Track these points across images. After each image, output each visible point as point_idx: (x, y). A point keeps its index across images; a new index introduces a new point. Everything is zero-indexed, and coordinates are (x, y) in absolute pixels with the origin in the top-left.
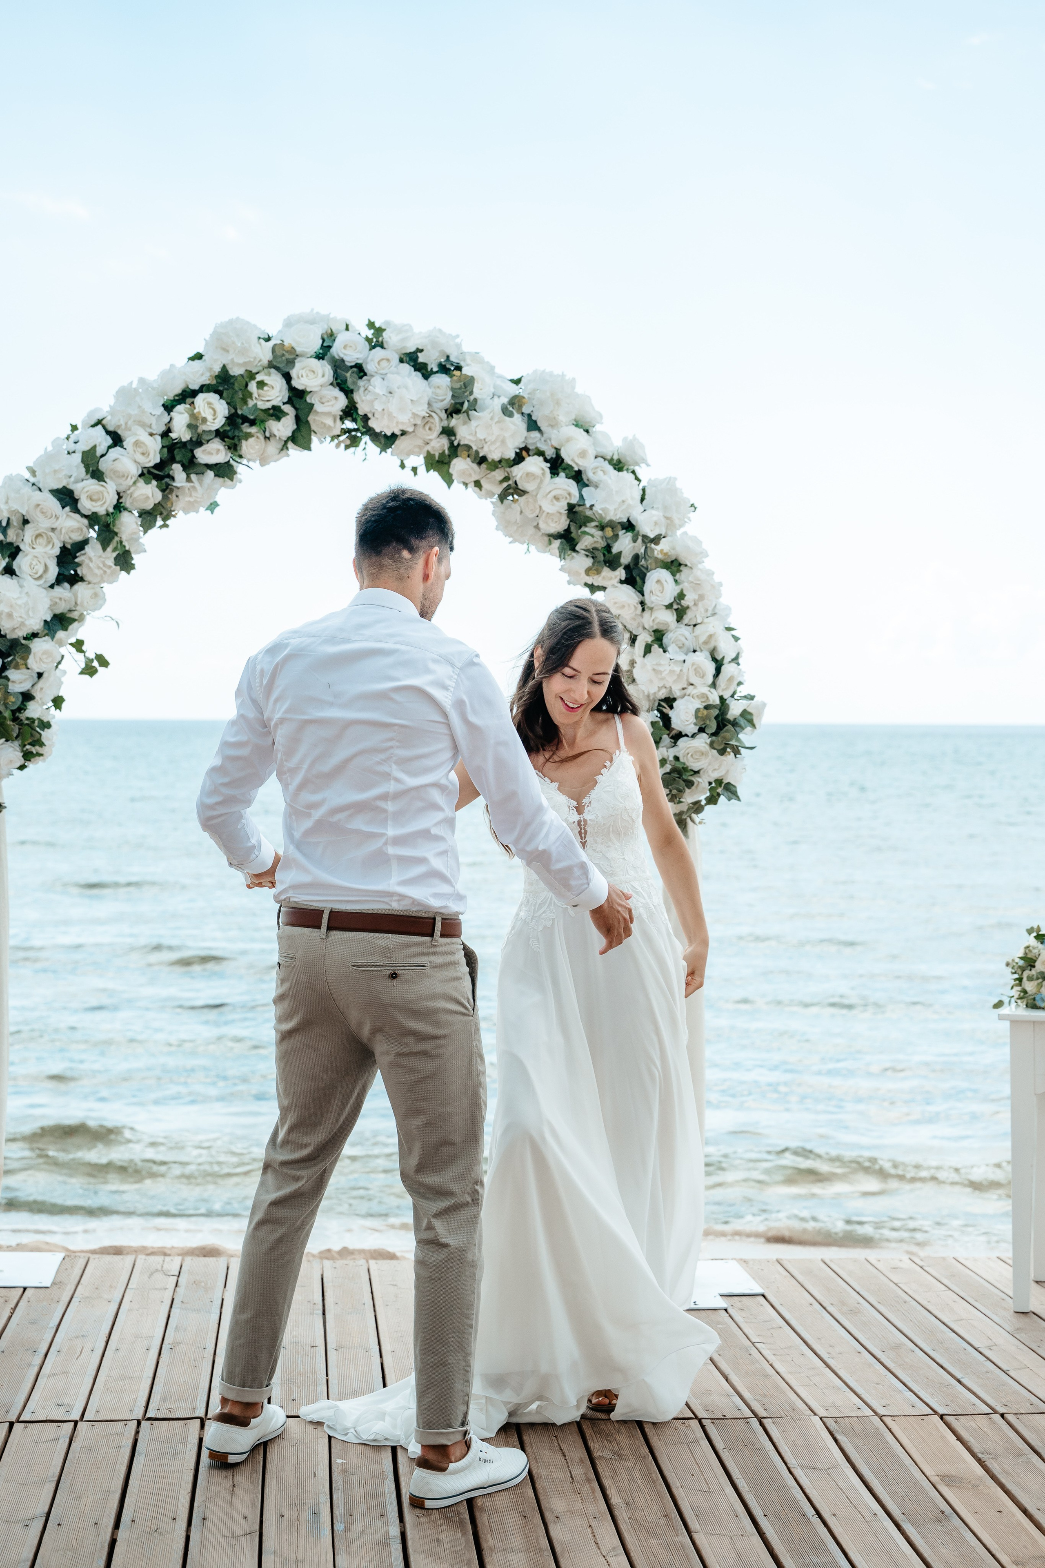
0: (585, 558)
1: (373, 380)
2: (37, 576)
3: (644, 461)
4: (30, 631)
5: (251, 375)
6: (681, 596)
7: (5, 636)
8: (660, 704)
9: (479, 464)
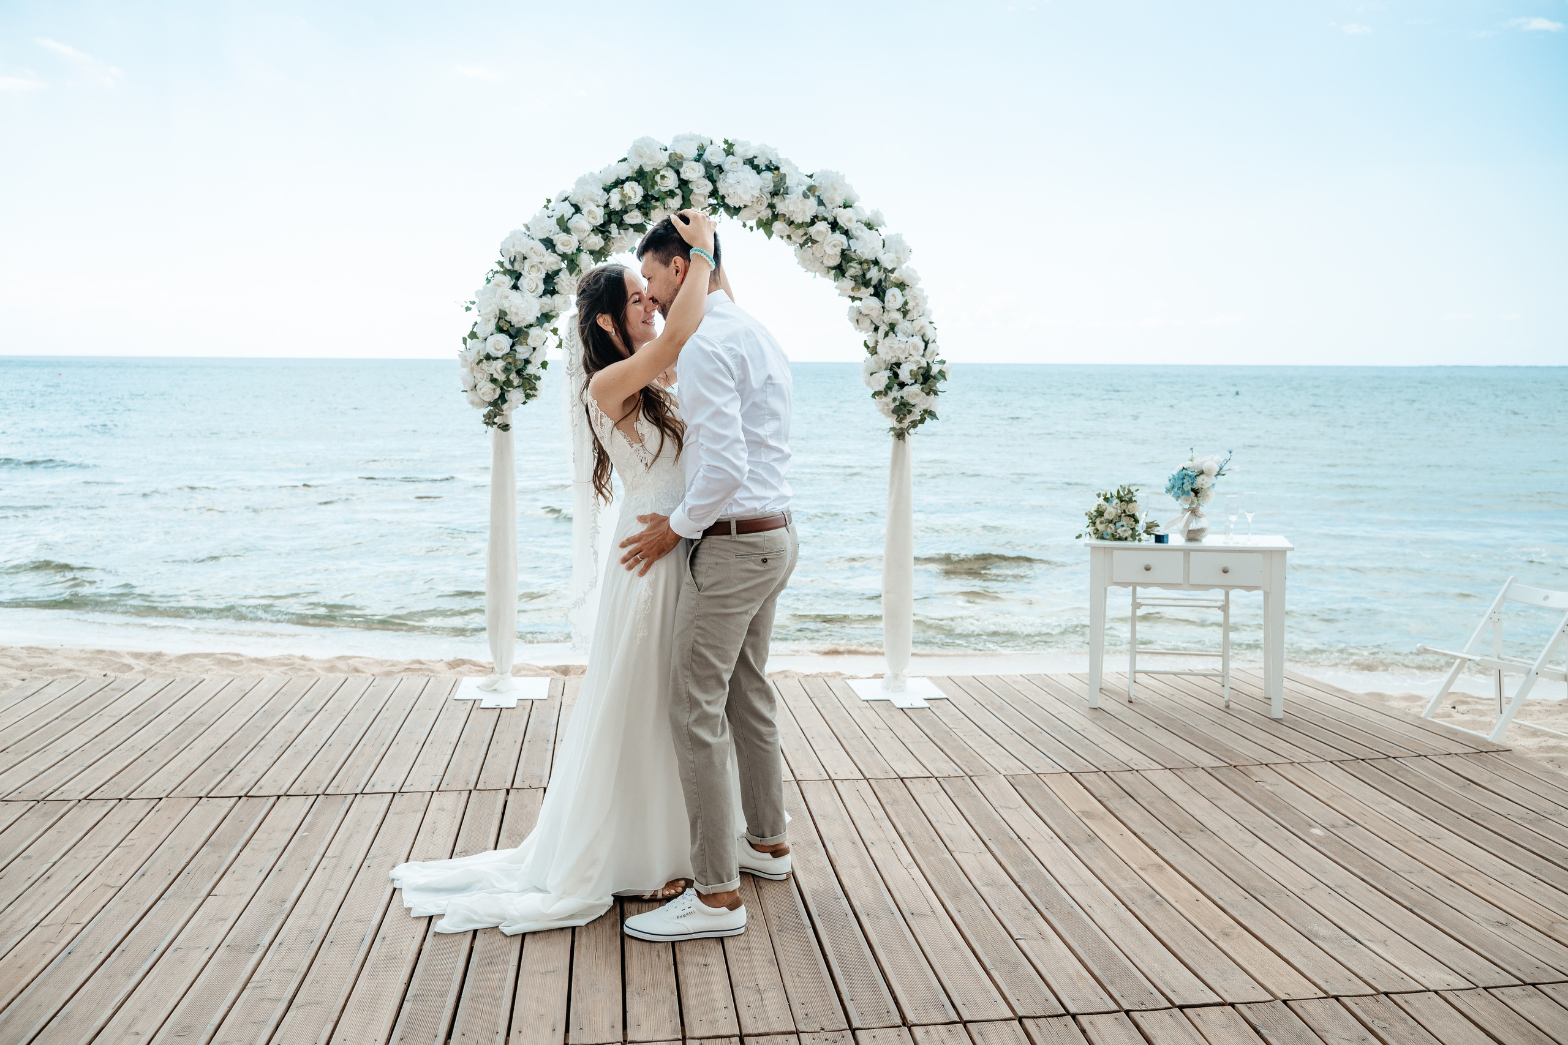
0: (850, 281)
1: (728, 175)
2: (532, 291)
3: (884, 224)
4: (529, 323)
5: (657, 172)
6: (906, 303)
7: (514, 326)
8: (892, 366)
9: (789, 225)
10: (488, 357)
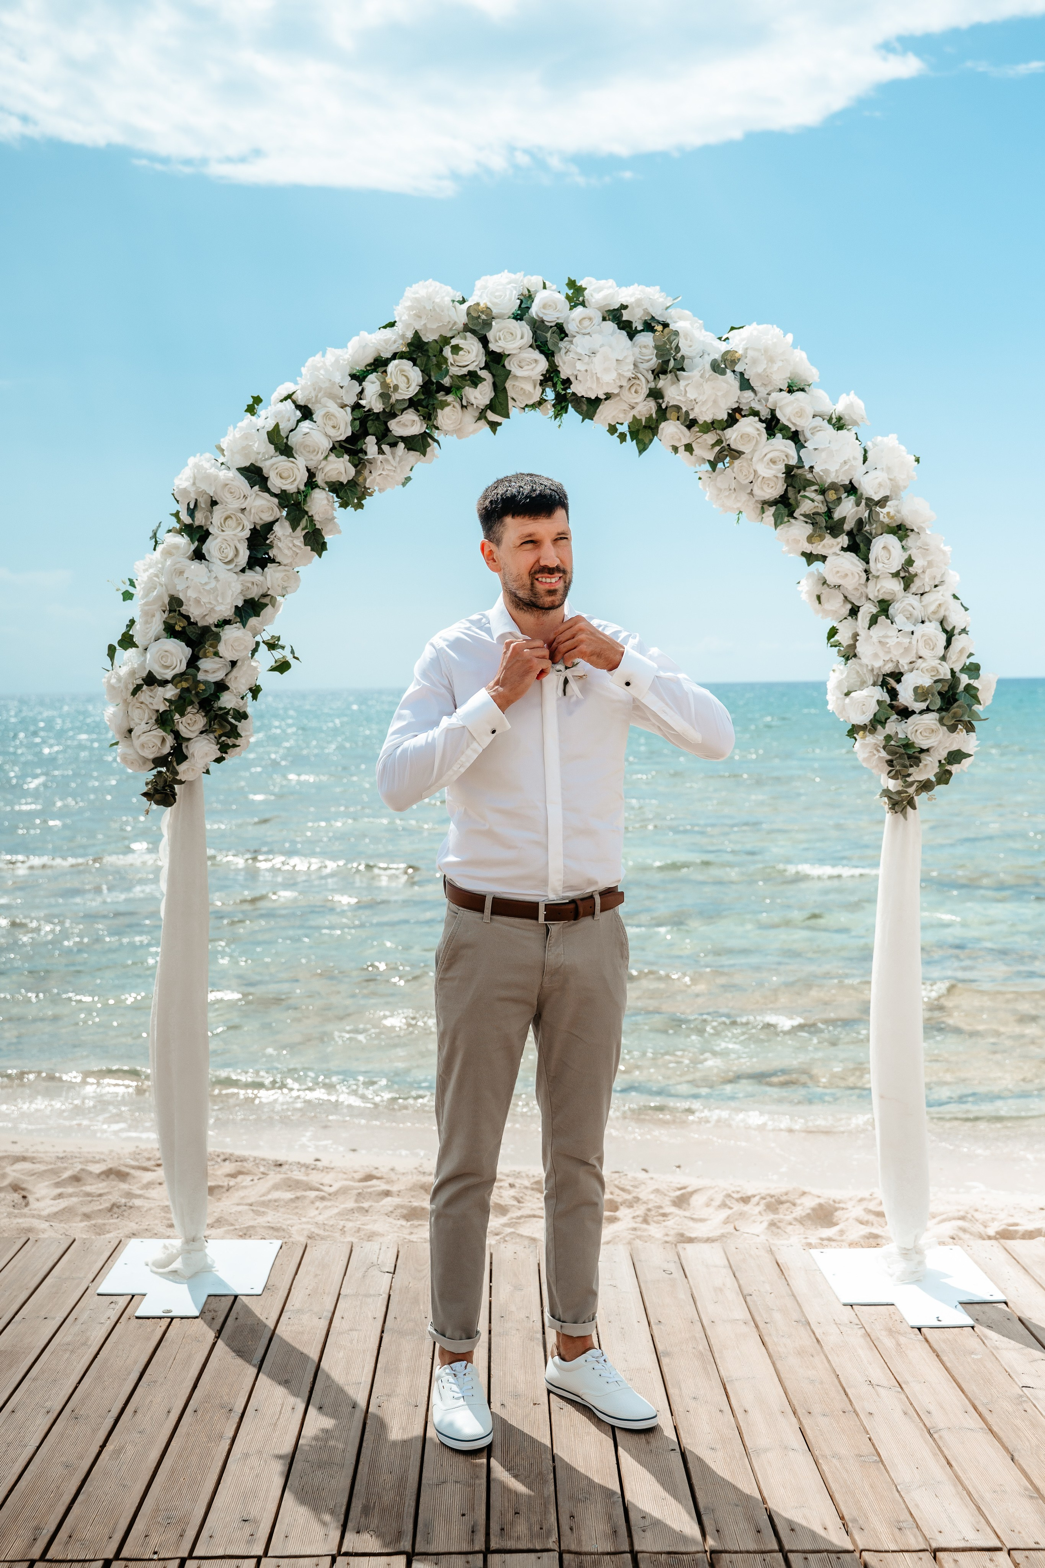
0: (805, 525)
1: (575, 340)
2: (227, 560)
4: (221, 618)
6: (910, 562)
7: (196, 624)
8: (884, 679)
9: (689, 427)
10: (151, 680)
